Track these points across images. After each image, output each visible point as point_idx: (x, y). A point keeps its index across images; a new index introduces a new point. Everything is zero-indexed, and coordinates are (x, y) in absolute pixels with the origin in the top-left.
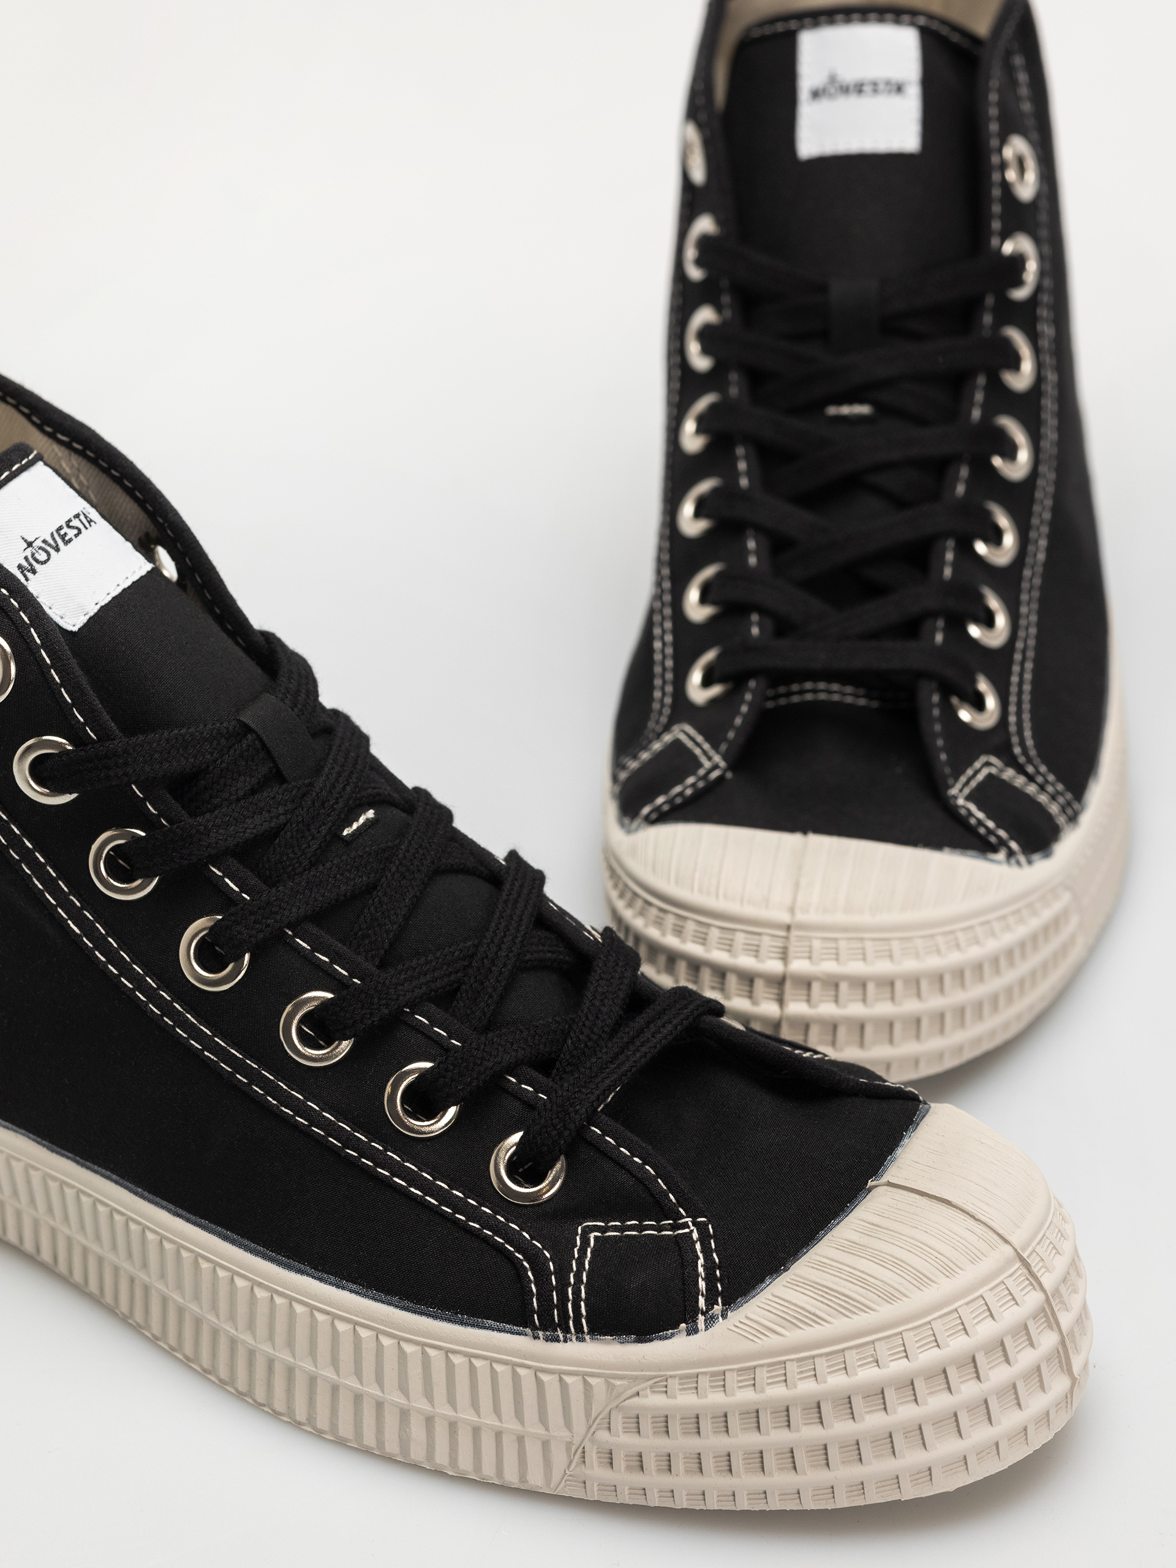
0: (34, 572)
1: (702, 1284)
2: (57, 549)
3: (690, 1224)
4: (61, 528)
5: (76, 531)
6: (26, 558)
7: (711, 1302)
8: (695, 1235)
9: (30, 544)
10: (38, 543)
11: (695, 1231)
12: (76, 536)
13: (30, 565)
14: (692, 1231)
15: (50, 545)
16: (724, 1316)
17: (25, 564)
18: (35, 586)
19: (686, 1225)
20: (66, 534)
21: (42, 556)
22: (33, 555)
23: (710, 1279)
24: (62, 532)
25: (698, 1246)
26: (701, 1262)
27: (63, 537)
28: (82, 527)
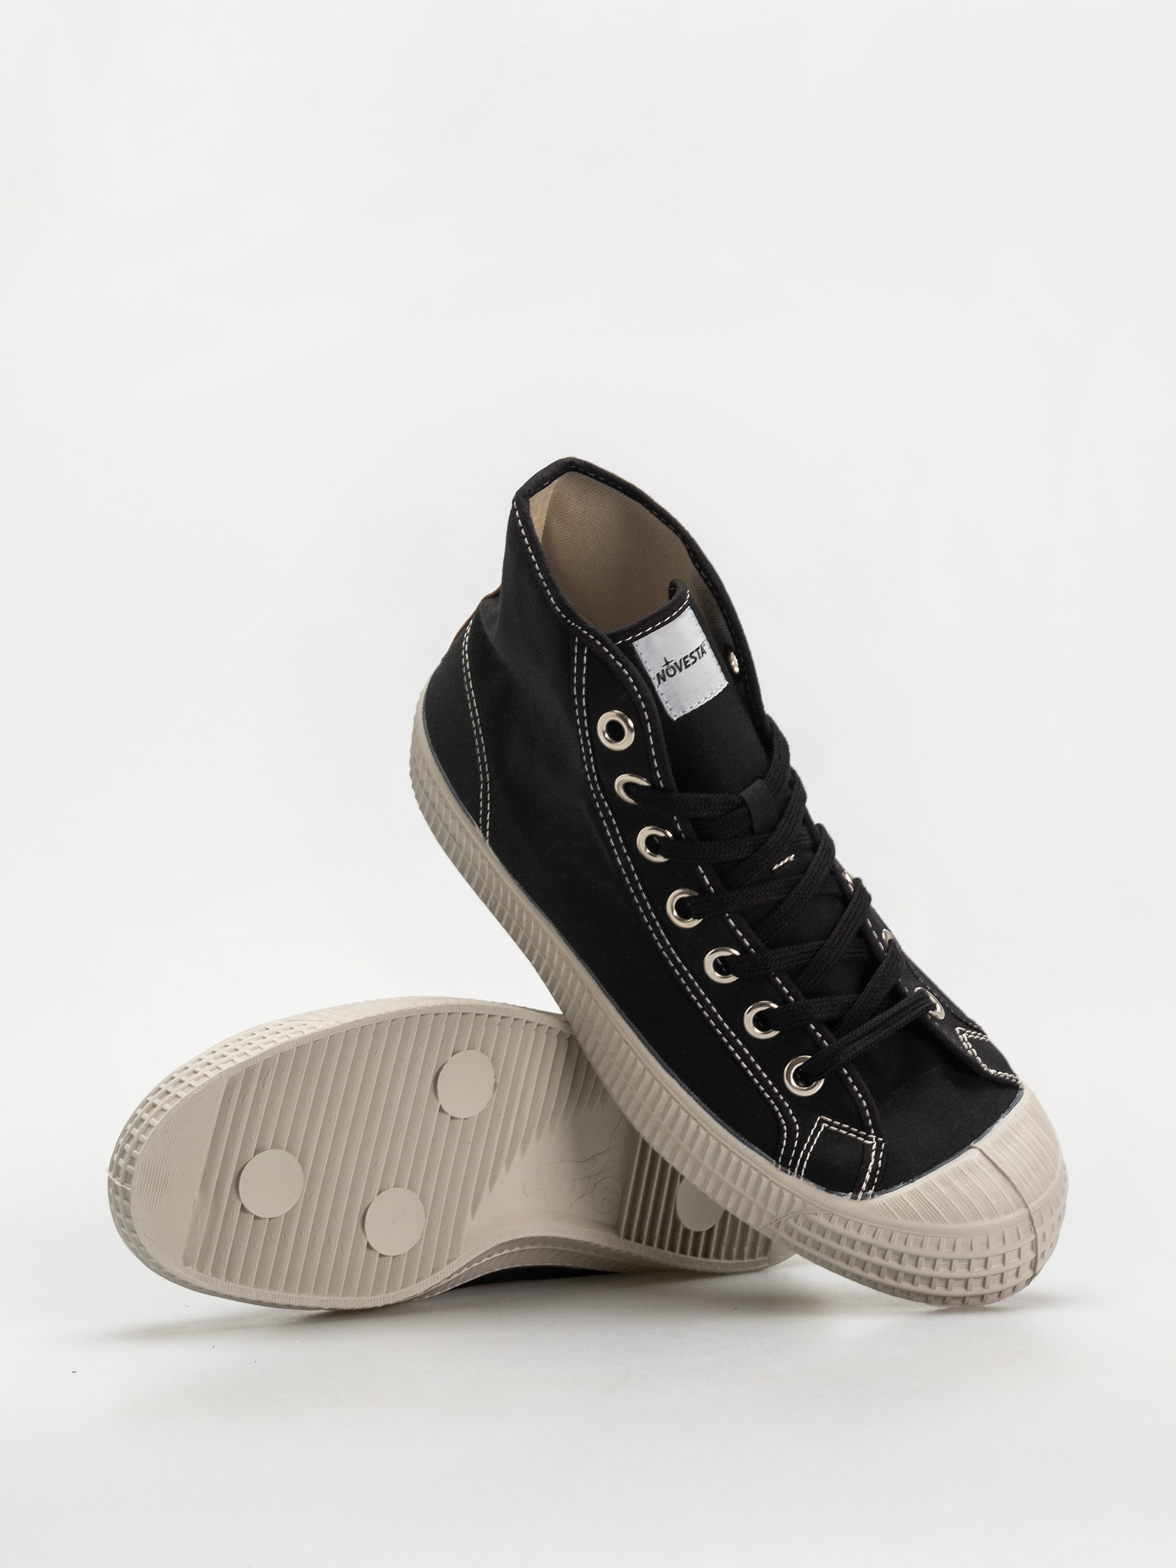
0: (664, 680)
1: (868, 1176)
2: (681, 670)
3: (874, 1139)
4: (686, 657)
5: (693, 660)
6: (663, 671)
7: (869, 1188)
8: (874, 1147)
9: (667, 663)
10: (672, 664)
11: (875, 1144)
12: (693, 663)
13: (664, 675)
14: (873, 1144)
15: (677, 667)
16: (873, 1196)
17: (661, 674)
18: (661, 689)
19: (871, 1139)
20: (688, 661)
21: (671, 672)
22: (667, 670)
23: (873, 1175)
24: (686, 660)
25: (874, 1153)
26: (872, 1163)
27: (686, 663)
28: (698, 657)
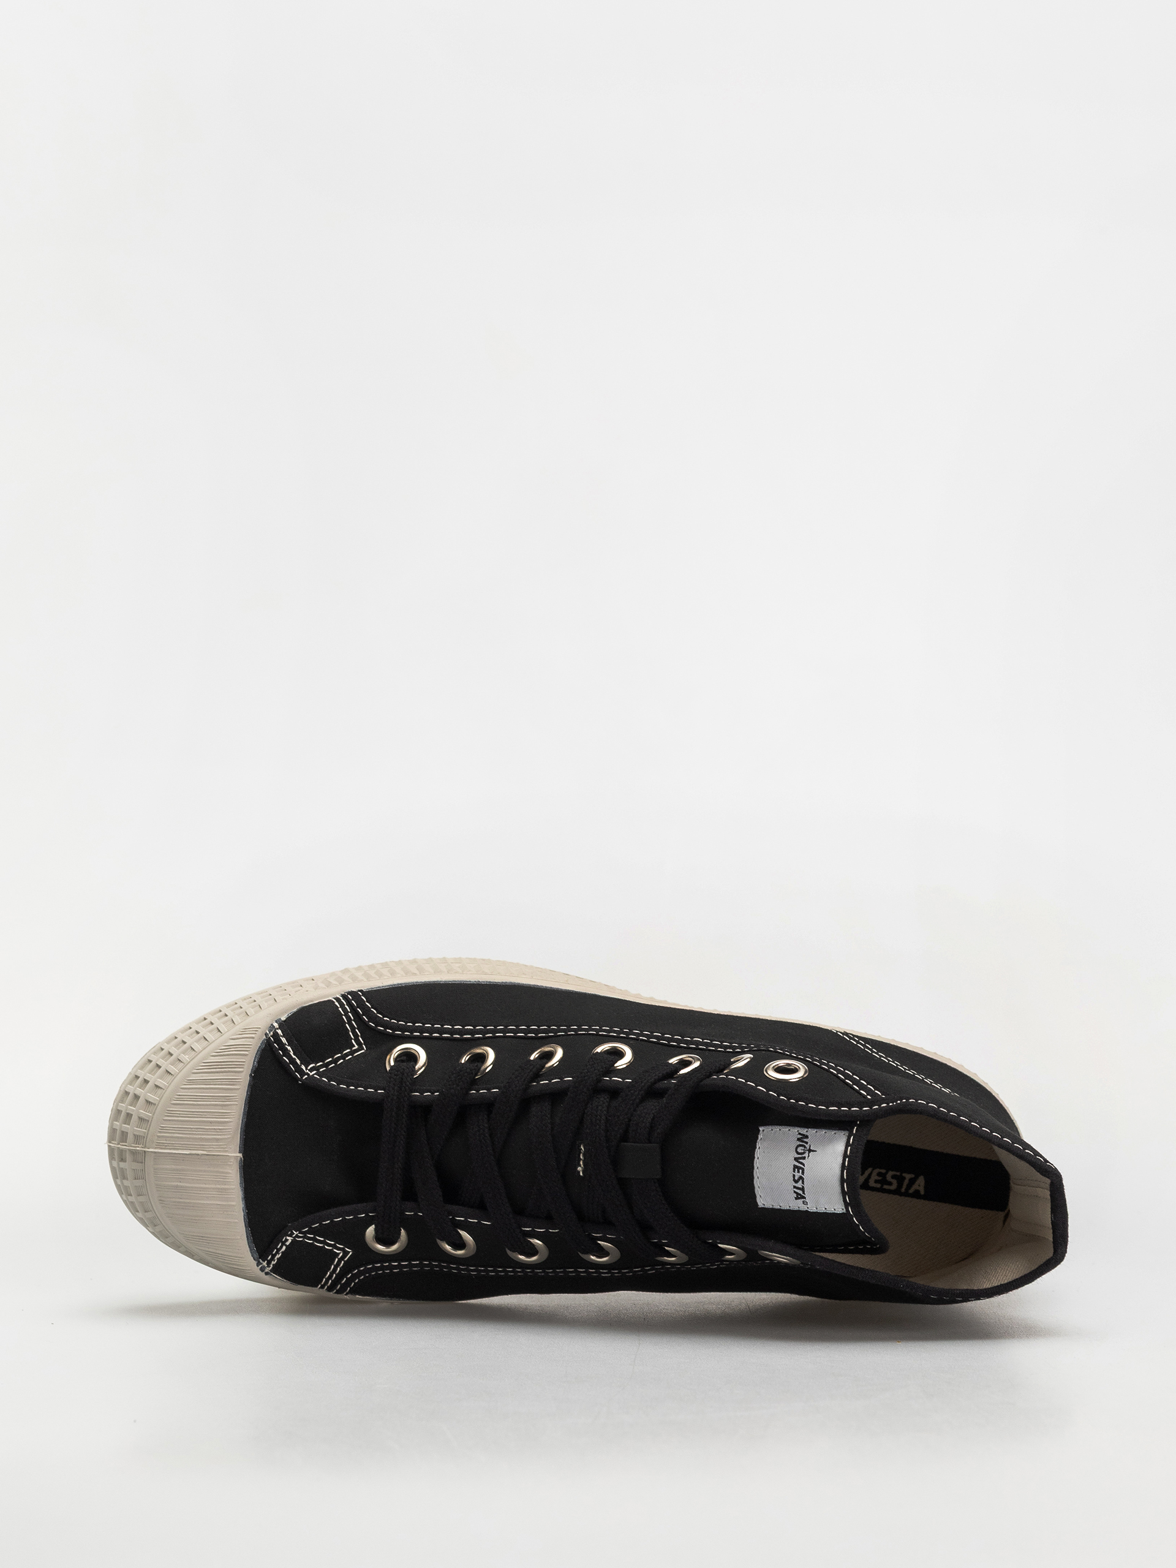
0: (799, 1139)
1: (284, 1040)
2: (796, 1159)
3: (309, 1072)
4: (803, 1173)
7: (276, 1035)
8: (303, 1067)
9: (810, 1151)
10: (806, 1155)
11: (304, 1069)
12: (794, 1176)
13: (803, 1142)
14: (306, 1069)
15: (801, 1158)
16: (266, 1034)
17: (805, 1140)
18: (794, 1132)
19: (311, 1070)
20: (799, 1172)
21: (800, 1150)
22: (805, 1147)
23: (282, 1046)
24: (801, 1171)
25: (298, 1061)
26: (292, 1053)
27: (799, 1168)
28: (796, 1185)
